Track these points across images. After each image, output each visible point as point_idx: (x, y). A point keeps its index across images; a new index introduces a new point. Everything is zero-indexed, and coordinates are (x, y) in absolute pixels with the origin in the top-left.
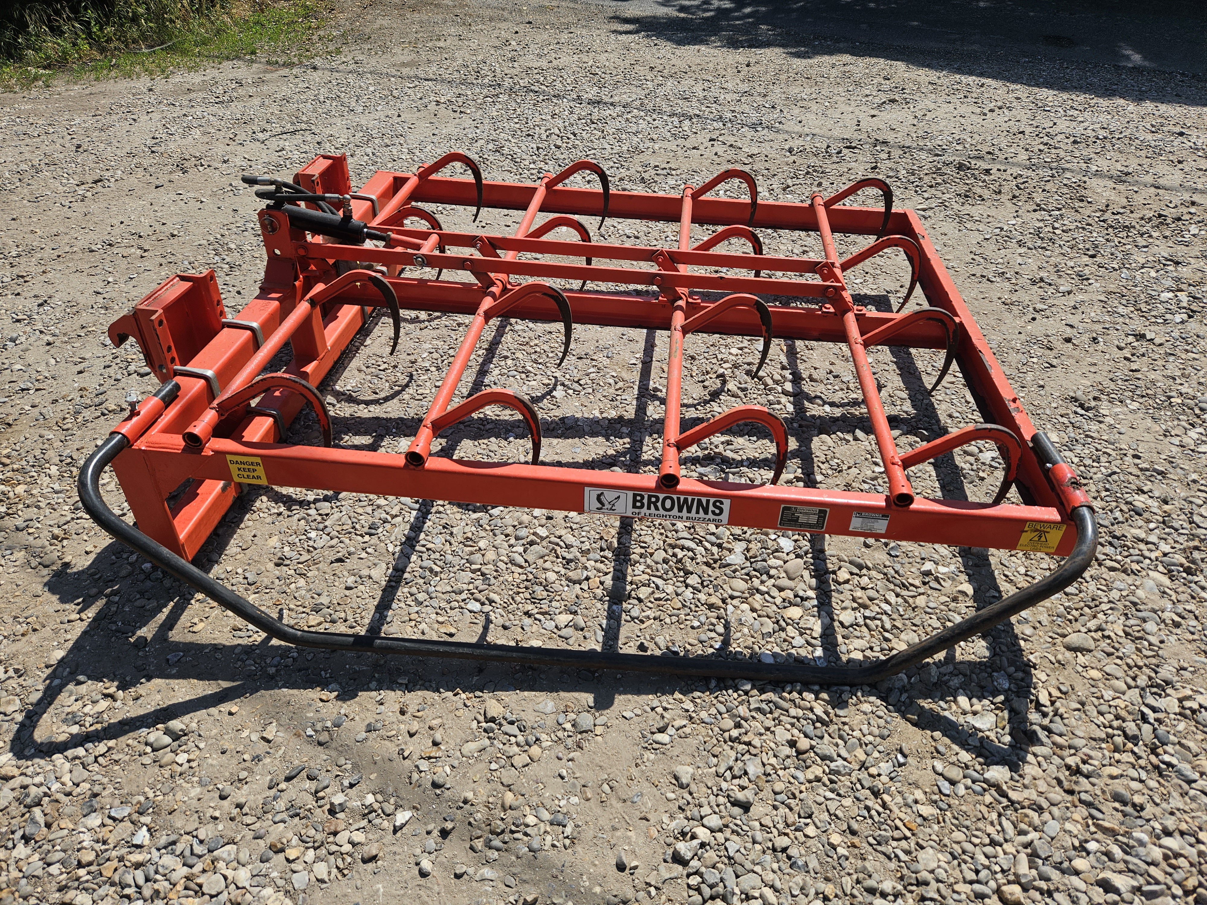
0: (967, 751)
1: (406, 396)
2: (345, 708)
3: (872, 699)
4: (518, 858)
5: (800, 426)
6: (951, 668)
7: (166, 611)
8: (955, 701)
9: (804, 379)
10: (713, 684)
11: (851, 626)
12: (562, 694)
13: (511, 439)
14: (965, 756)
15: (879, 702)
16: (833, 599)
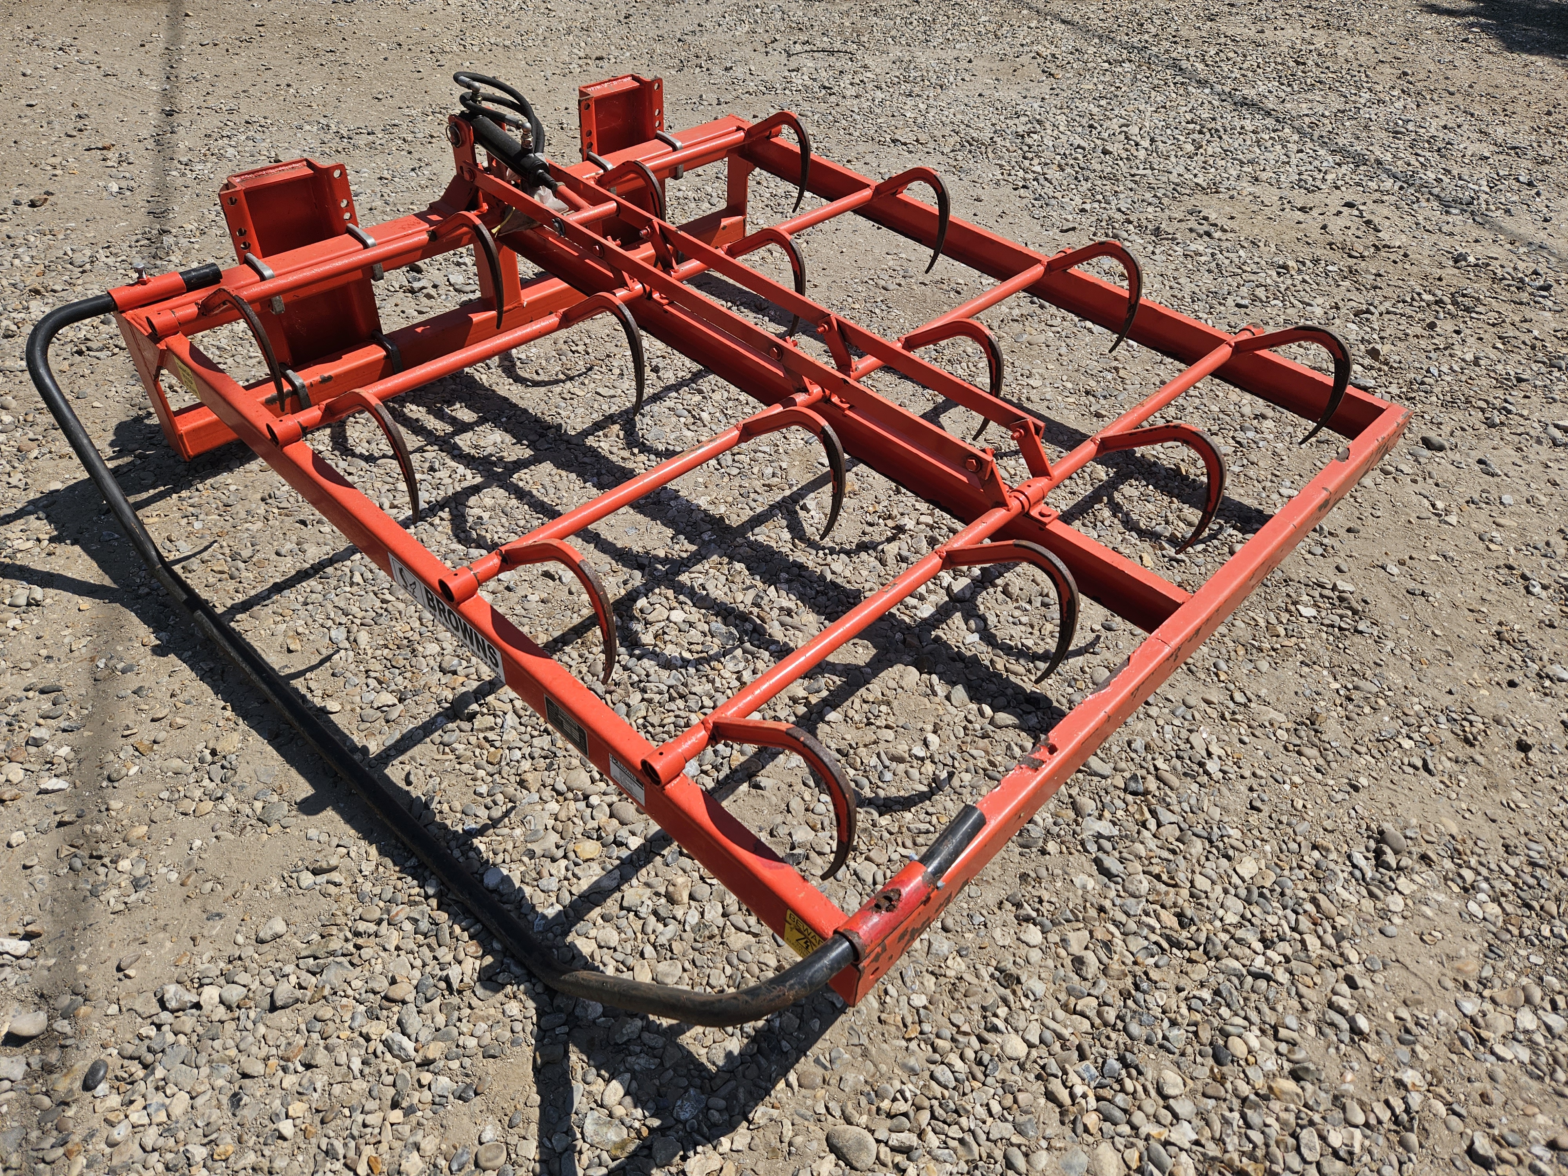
0: (541, 1145)
1: (557, 389)
2: (148, 661)
3: (531, 1004)
4: (74, 888)
5: (904, 641)
6: (660, 1041)
7: (152, 492)
8: (607, 1082)
9: (995, 586)
10: (413, 862)
11: (629, 910)
12: (293, 772)
13: (588, 484)
14: (530, 1149)
15: (532, 1012)
16: (650, 866)
